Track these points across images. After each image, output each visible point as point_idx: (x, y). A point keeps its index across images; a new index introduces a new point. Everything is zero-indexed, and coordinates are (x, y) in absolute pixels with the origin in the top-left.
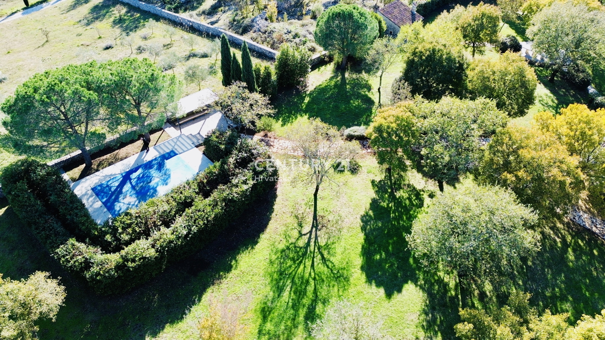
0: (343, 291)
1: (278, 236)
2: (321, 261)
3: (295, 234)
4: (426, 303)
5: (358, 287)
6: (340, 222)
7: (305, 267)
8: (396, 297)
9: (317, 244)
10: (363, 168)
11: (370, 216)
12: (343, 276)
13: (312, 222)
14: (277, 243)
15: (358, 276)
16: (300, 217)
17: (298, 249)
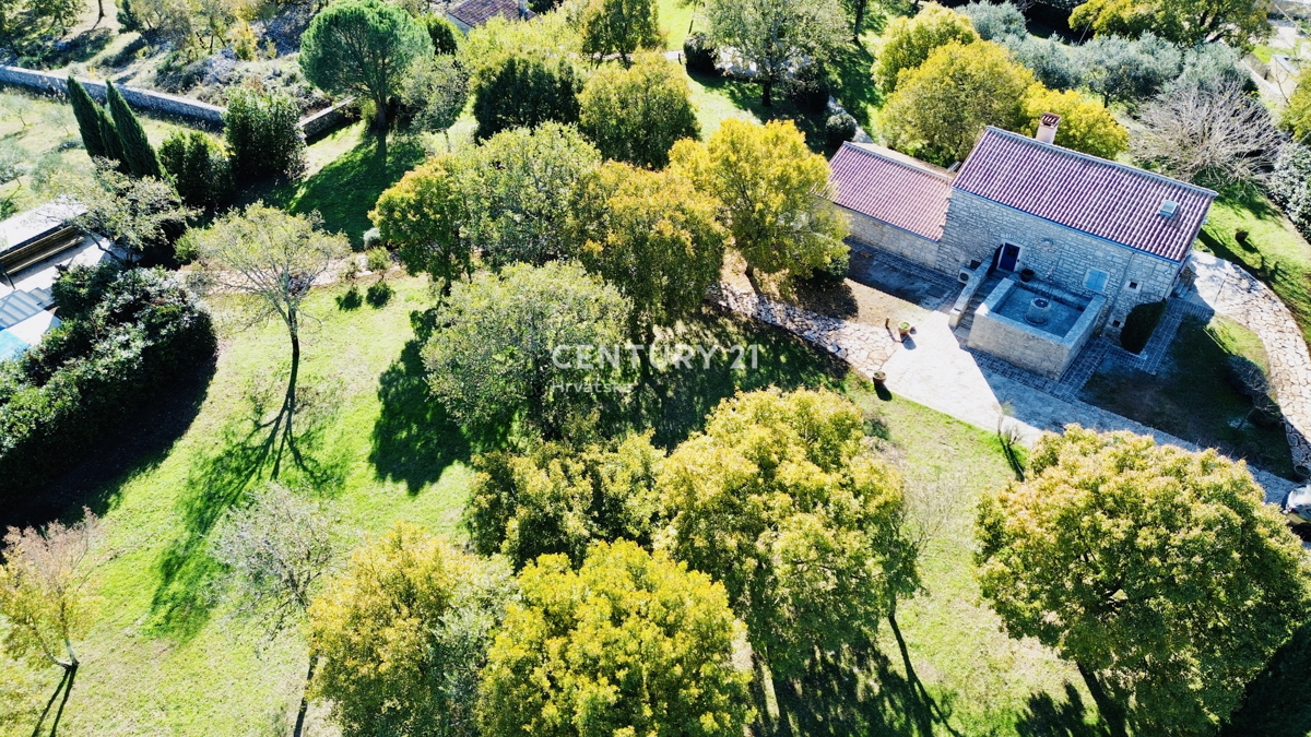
0: (329, 502)
1: (210, 438)
2: (293, 463)
3: (248, 426)
5: (359, 490)
6: (338, 393)
7: (260, 478)
8: (429, 491)
9: (289, 437)
10: (398, 295)
11: (399, 372)
12: (333, 478)
13: (283, 402)
14: (207, 450)
15: (362, 471)
16: (259, 397)
17: (250, 452)
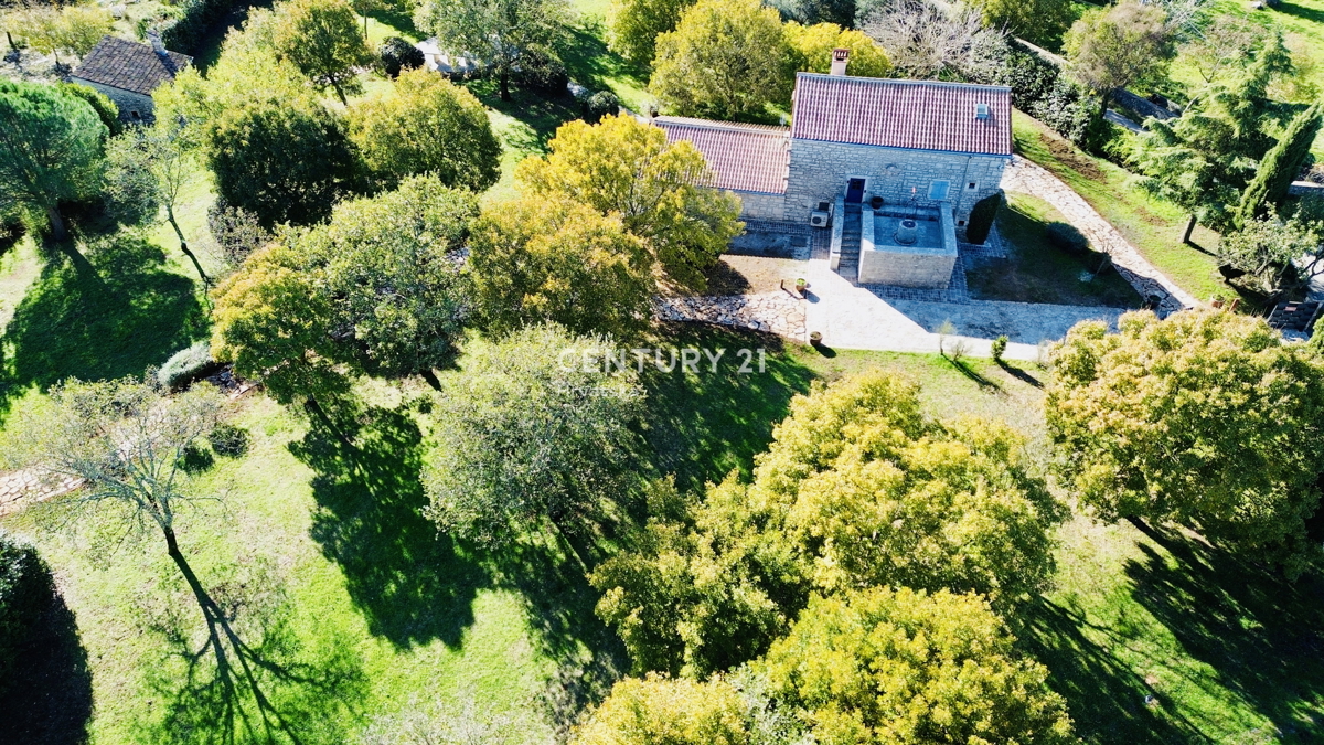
0: (362, 704)
1: (135, 701)
2: (277, 680)
3: (178, 665)
4: (527, 607)
5: (387, 673)
6: (270, 574)
7: (246, 717)
8: (471, 636)
9: (245, 652)
10: (252, 431)
11: (329, 520)
12: (344, 675)
13: (203, 614)
14: (143, 717)
15: (375, 653)
16: (163, 622)
17: (206, 693)
